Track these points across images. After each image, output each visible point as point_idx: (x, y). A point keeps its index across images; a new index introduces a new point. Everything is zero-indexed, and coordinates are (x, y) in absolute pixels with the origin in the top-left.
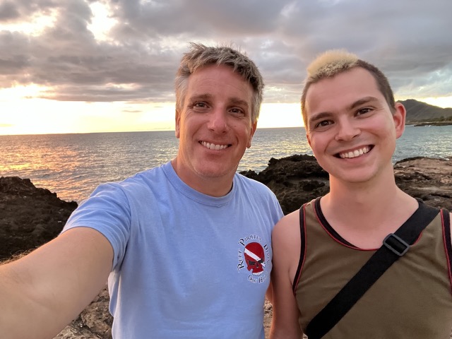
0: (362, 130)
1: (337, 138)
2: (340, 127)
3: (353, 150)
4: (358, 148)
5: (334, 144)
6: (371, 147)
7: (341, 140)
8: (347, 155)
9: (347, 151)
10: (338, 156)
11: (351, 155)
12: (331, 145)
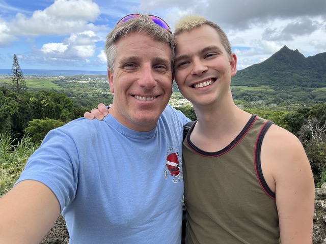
0: (208, 67)
1: (192, 73)
2: (194, 65)
3: (202, 82)
4: (206, 80)
5: (190, 77)
6: (214, 80)
7: (195, 75)
8: (198, 86)
9: (199, 83)
10: (193, 86)
11: (201, 85)
12: (188, 79)
